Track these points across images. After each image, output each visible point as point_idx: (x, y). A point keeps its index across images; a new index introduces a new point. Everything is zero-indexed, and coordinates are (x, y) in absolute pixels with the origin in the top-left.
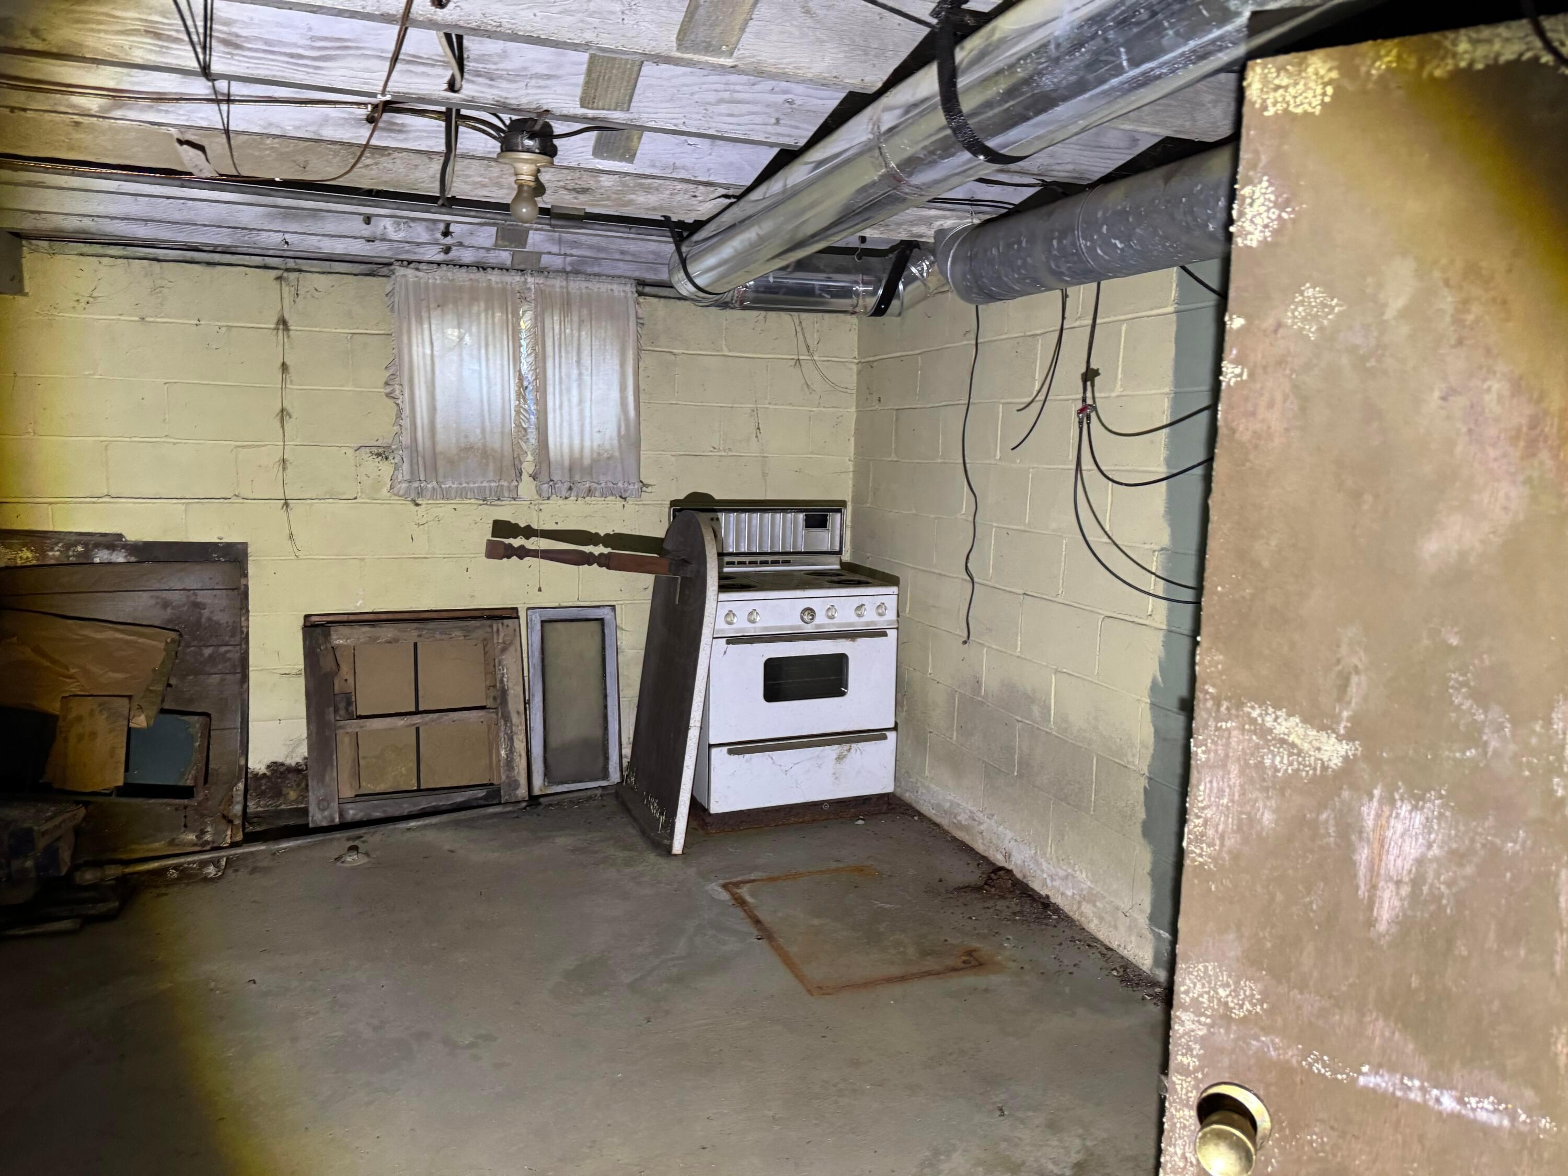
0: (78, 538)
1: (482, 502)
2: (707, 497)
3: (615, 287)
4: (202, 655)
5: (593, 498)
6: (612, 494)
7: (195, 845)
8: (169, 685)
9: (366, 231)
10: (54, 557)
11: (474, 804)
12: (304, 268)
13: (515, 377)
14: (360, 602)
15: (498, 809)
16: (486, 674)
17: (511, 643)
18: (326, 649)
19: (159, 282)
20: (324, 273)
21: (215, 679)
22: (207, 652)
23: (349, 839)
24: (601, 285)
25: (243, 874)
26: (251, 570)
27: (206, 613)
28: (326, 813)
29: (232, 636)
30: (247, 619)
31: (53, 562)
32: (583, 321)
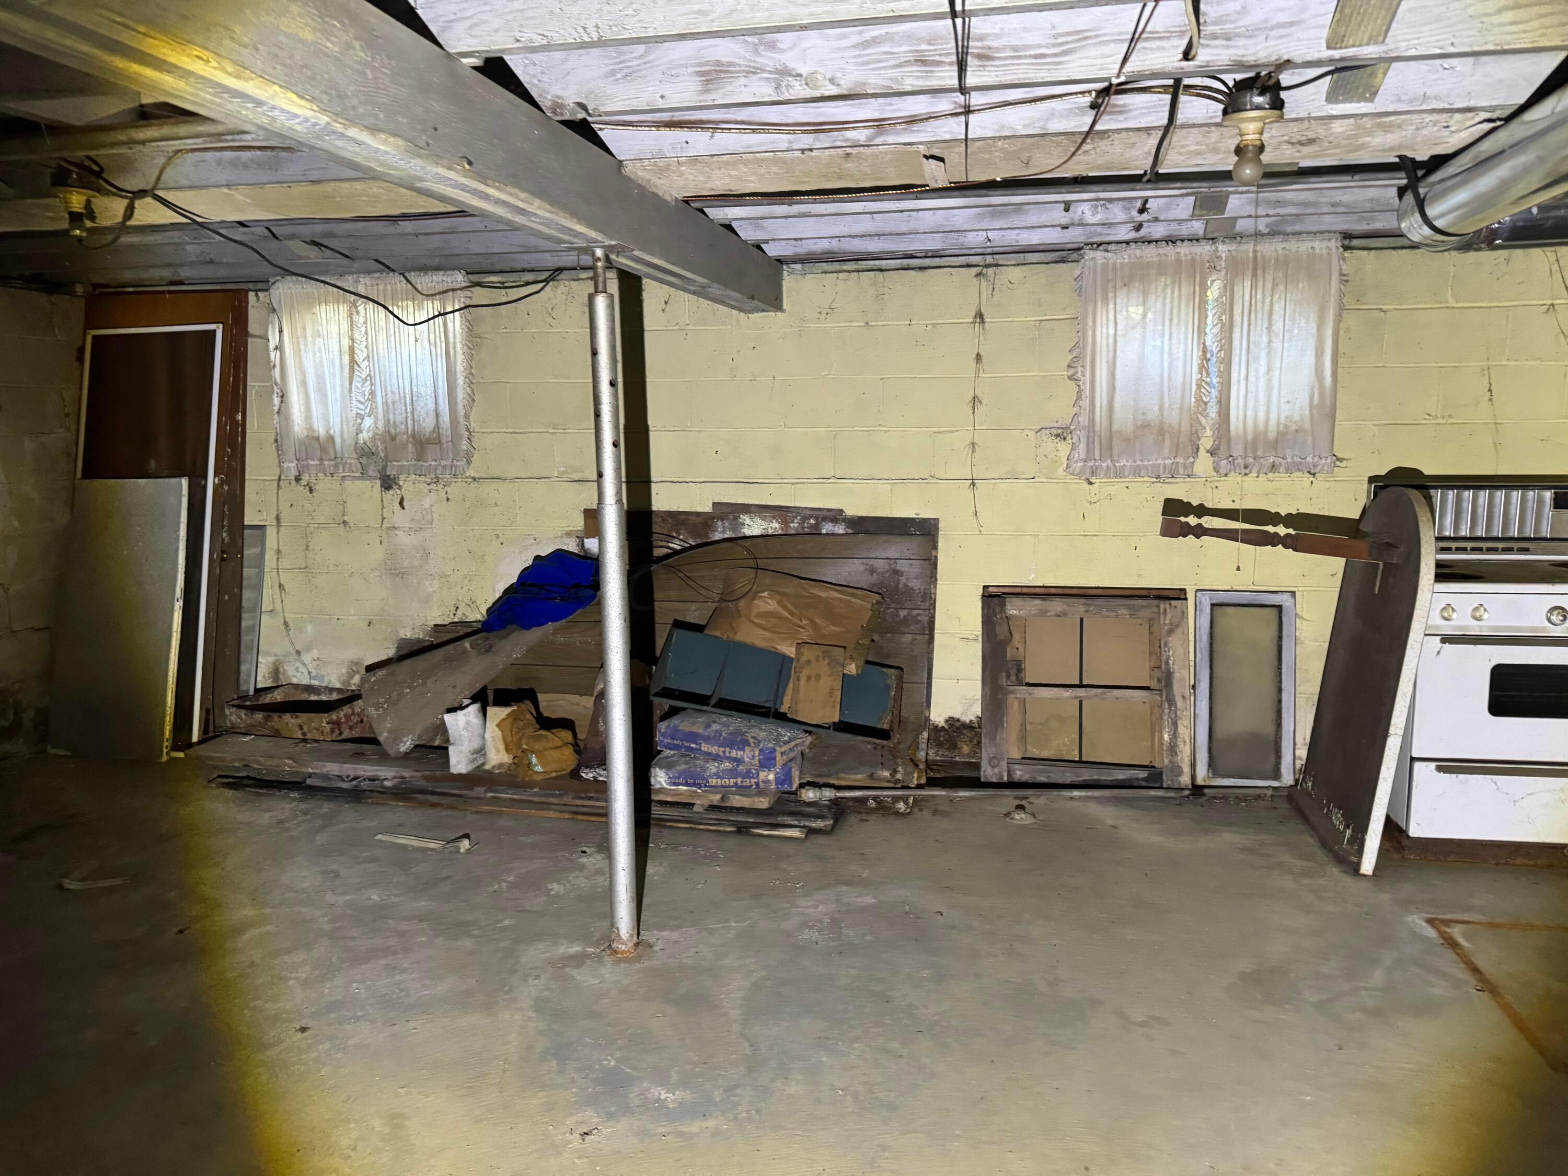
0: (812, 512)
1: (1155, 480)
2: (1416, 472)
3: (1317, 244)
4: (898, 616)
5: (1277, 474)
6: (1299, 470)
7: (889, 781)
8: (873, 641)
9: (1064, 218)
10: (794, 528)
11: (1136, 784)
12: (1000, 263)
13: (1198, 350)
14: (1033, 576)
15: (1160, 793)
16: (1150, 654)
17: (1178, 626)
18: (1001, 618)
19: (881, 290)
20: (1018, 265)
21: (907, 638)
22: (903, 613)
23: (1016, 798)
24: (1300, 244)
25: (926, 813)
26: (941, 544)
27: (903, 580)
28: (996, 770)
29: (923, 601)
30: (935, 587)
31: (793, 532)
32: (1277, 285)
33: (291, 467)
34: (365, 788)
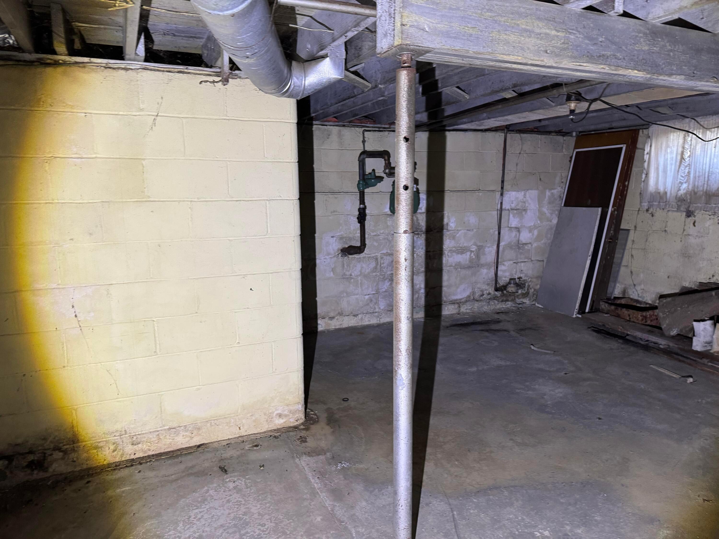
33: (645, 205)
34: (651, 346)
